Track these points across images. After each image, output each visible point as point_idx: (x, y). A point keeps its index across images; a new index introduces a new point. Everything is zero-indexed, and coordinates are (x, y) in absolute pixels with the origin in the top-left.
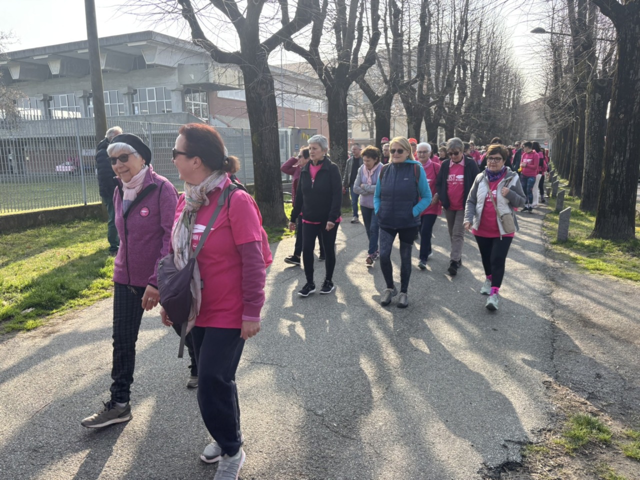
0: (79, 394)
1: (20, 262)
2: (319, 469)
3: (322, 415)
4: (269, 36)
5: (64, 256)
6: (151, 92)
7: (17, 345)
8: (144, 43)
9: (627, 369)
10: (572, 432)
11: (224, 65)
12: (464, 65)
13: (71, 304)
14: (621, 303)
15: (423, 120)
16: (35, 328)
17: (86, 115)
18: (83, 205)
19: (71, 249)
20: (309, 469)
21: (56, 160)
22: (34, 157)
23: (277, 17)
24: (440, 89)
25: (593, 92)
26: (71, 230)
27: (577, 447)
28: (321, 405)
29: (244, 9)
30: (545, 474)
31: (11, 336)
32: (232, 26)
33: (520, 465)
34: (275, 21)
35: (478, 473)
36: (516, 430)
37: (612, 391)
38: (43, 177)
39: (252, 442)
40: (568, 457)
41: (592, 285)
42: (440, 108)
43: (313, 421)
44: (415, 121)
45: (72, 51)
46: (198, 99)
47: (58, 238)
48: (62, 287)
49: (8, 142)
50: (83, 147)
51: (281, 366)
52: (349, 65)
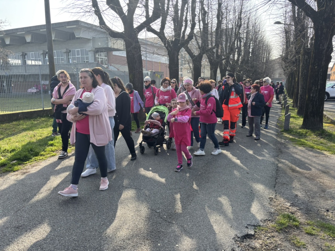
0: (39, 202)
1: (9, 138)
2: (156, 237)
3: (159, 213)
4: (139, 24)
5: (32, 135)
6: (78, 51)
7: (8, 179)
8: (75, 26)
9: (312, 192)
10: (280, 221)
11: (116, 39)
12: (240, 39)
13: (35, 159)
14: (312, 161)
15: (219, 68)
16: (17, 171)
17: (44, 63)
18: (42, 109)
19: (36, 132)
20: (151, 237)
21: (29, 86)
22: (17, 84)
23: (143, 14)
24: (228, 52)
25: (304, 55)
26: (36, 122)
27: (282, 228)
28: (159, 208)
29: (126, 10)
30: (265, 240)
31: (5, 174)
32: (120, 19)
33: (253, 236)
34: (142, 16)
35: (233, 239)
36: (253, 220)
37: (302, 202)
38: (22, 95)
39: (124, 224)
40: (277, 233)
41: (299, 152)
42: (228, 62)
43: (155, 215)
44: (214, 68)
45: (37, 30)
46: (102, 55)
47: (29, 126)
48: (31, 150)
49: (4, 76)
50: (43, 79)
51: (140, 189)
52: (180, 39)
